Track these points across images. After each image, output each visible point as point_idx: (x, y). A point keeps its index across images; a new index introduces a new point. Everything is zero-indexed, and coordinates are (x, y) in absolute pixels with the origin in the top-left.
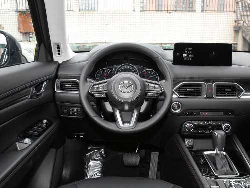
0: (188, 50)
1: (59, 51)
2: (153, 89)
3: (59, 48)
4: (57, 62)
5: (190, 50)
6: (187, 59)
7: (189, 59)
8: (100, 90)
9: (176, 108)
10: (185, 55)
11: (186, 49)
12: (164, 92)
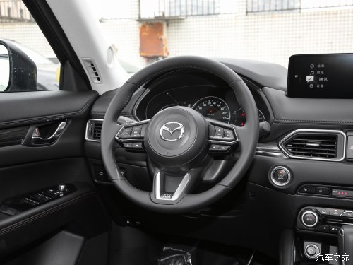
0: (316, 69)
1: (97, 74)
2: (221, 138)
3: (94, 69)
4: (96, 92)
5: (321, 69)
6: (315, 85)
7: (318, 86)
8: (132, 136)
9: (281, 177)
10: (310, 78)
11: (312, 66)
12: (238, 143)
